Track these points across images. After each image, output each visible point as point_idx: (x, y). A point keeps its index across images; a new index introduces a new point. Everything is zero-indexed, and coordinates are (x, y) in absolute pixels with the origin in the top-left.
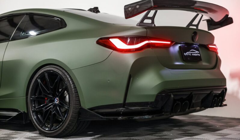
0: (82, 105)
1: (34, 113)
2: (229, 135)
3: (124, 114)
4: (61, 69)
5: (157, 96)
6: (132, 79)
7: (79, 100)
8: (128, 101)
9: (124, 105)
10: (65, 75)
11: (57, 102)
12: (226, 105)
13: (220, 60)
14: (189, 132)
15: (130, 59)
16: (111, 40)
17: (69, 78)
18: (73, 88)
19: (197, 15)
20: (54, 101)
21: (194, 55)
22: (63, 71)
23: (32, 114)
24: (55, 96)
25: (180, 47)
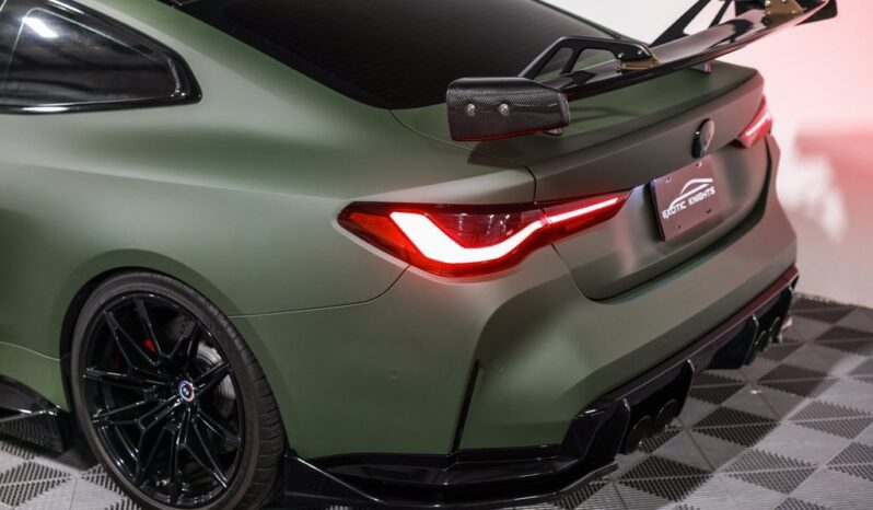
6: (481, 373)
7: (280, 421)
8: (466, 445)
11: (189, 396)
16: (397, 217)
20: (175, 392)
21: (697, 199)
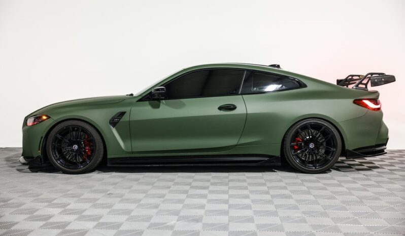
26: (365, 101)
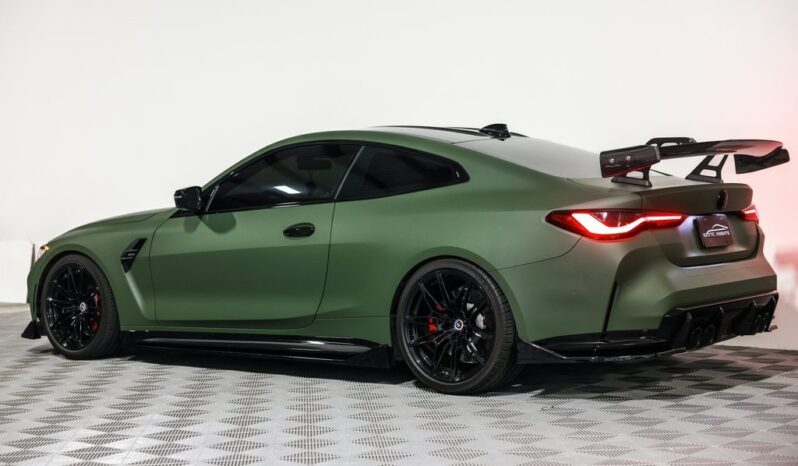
0: (521, 335)
1: (412, 349)
2: (786, 386)
3: (602, 352)
4: (474, 267)
5: (665, 321)
6: (618, 288)
8: (610, 328)
9: (603, 335)
10: (482, 278)
11: (460, 327)
12: (775, 327)
13: (763, 236)
14: (708, 382)
15: (616, 253)
16: (575, 216)
17: (492, 286)
18: (500, 302)
19: (726, 157)
20: (452, 326)
21: (720, 234)
22: (479, 271)
23: (408, 351)
24: (453, 316)
25: (695, 222)
26: (577, 217)
